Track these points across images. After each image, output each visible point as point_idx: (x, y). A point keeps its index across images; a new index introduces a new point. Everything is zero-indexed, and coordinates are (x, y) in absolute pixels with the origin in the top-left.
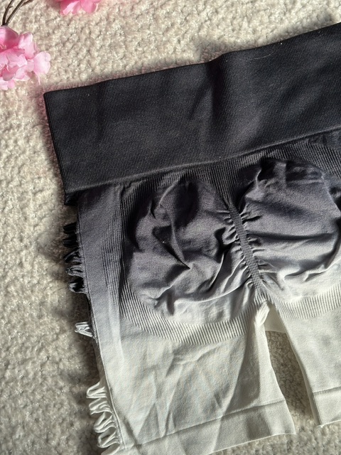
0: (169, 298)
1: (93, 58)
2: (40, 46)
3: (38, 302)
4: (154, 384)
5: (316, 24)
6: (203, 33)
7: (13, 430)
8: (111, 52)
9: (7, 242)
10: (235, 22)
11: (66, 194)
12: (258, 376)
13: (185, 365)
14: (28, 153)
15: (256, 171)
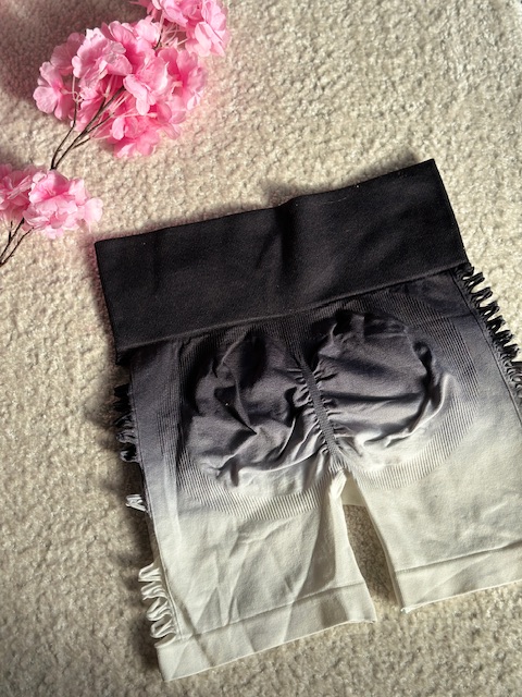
0: (233, 467)
1: (150, 203)
2: (91, 192)
3: (84, 474)
4: (215, 566)
5: (396, 164)
6: (271, 176)
7: (55, 620)
8: (169, 198)
9: (51, 407)
10: (307, 163)
11: (117, 353)
12: (334, 553)
13: (251, 545)
14: (75, 308)
15: (331, 325)
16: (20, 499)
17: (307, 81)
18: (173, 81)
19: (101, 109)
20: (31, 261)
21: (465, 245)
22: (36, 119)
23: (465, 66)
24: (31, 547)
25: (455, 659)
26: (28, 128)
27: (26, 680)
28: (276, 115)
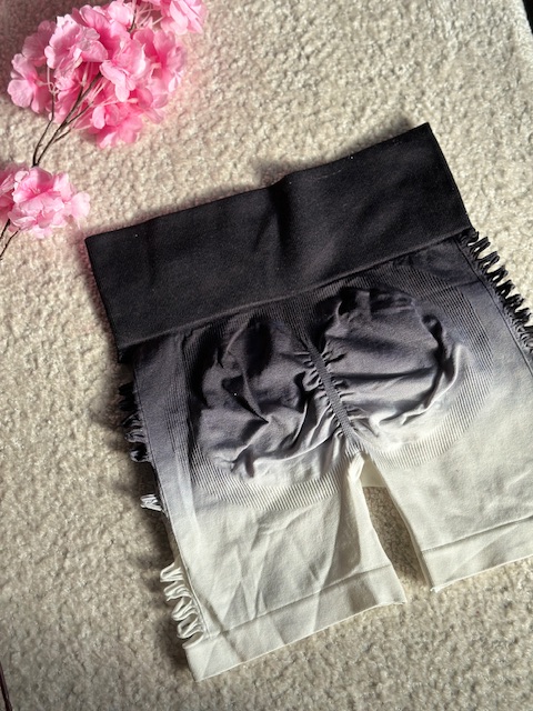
0: (247, 459)
1: (138, 193)
2: (77, 186)
3: (95, 477)
4: (237, 560)
5: (390, 131)
6: (262, 154)
7: (79, 627)
8: (158, 185)
9: (55, 412)
10: (297, 138)
11: (118, 351)
12: (357, 537)
13: (272, 535)
14: (71, 307)
15: (336, 304)
16: (32, 508)
17: (291, 52)
18: (151, 63)
19: (79, 98)
20: (20, 263)
21: (468, 210)
22: (13, 114)
23: (453, 23)
24: (47, 557)
25: (489, 634)
26: (5, 124)
27: (55, 692)
28: (261, 90)
